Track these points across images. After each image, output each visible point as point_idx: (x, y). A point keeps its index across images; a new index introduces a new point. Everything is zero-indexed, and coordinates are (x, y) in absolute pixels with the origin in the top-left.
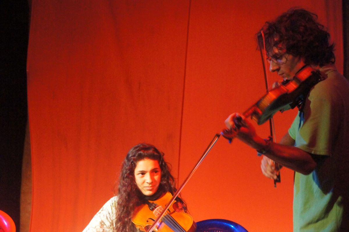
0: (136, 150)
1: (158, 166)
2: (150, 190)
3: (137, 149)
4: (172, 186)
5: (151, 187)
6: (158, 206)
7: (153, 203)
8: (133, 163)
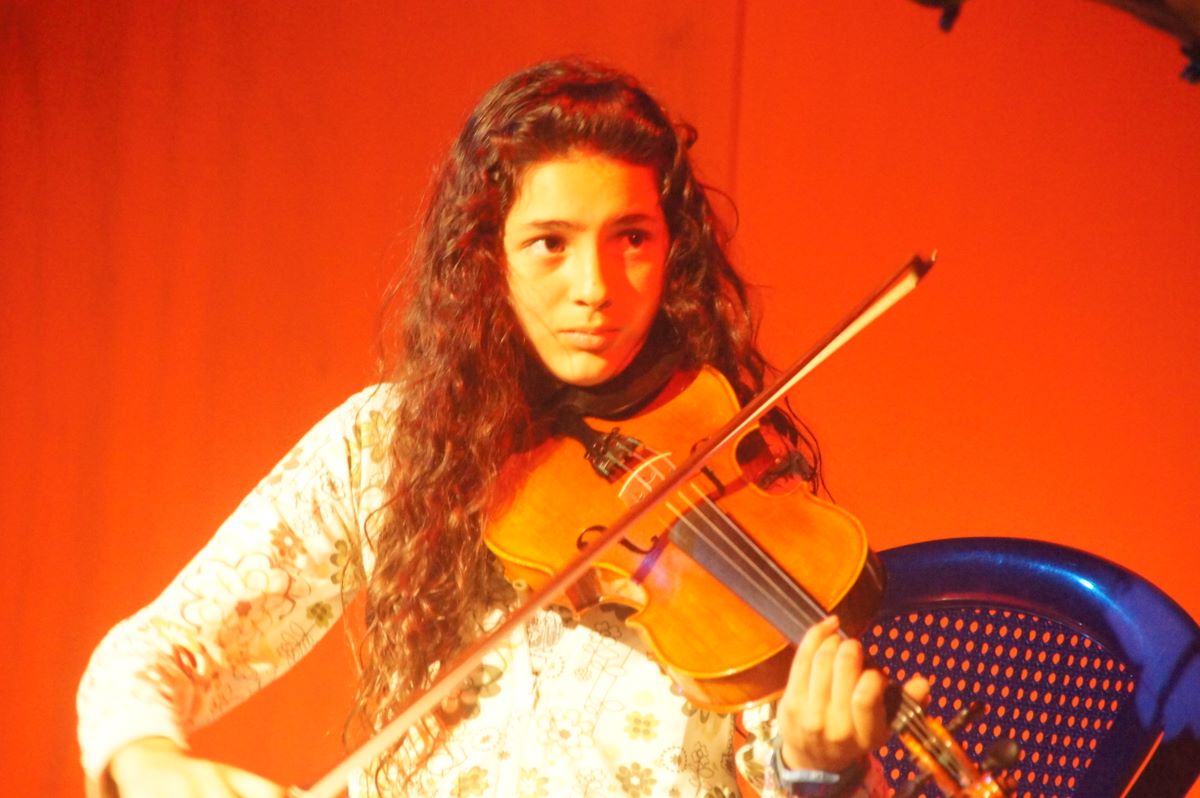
0: (522, 94)
1: (650, 204)
2: (595, 351)
3: (530, 91)
4: (736, 335)
5: (599, 331)
6: (647, 454)
7: (615, 436)
8: (497, 176)
